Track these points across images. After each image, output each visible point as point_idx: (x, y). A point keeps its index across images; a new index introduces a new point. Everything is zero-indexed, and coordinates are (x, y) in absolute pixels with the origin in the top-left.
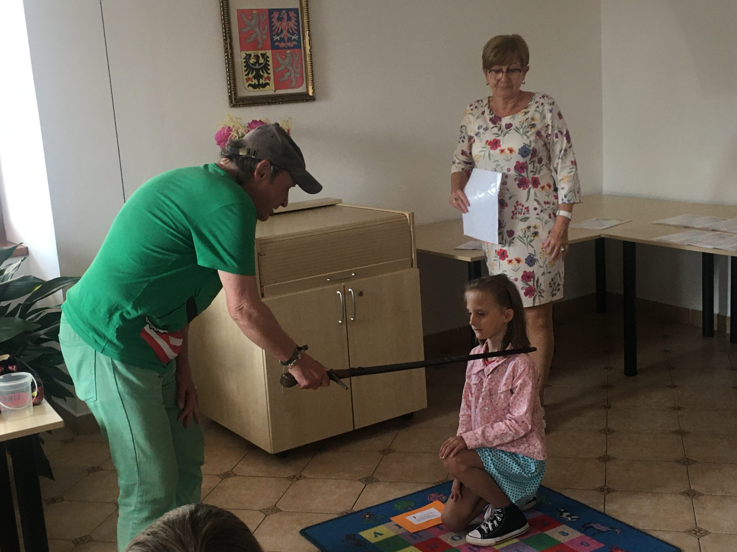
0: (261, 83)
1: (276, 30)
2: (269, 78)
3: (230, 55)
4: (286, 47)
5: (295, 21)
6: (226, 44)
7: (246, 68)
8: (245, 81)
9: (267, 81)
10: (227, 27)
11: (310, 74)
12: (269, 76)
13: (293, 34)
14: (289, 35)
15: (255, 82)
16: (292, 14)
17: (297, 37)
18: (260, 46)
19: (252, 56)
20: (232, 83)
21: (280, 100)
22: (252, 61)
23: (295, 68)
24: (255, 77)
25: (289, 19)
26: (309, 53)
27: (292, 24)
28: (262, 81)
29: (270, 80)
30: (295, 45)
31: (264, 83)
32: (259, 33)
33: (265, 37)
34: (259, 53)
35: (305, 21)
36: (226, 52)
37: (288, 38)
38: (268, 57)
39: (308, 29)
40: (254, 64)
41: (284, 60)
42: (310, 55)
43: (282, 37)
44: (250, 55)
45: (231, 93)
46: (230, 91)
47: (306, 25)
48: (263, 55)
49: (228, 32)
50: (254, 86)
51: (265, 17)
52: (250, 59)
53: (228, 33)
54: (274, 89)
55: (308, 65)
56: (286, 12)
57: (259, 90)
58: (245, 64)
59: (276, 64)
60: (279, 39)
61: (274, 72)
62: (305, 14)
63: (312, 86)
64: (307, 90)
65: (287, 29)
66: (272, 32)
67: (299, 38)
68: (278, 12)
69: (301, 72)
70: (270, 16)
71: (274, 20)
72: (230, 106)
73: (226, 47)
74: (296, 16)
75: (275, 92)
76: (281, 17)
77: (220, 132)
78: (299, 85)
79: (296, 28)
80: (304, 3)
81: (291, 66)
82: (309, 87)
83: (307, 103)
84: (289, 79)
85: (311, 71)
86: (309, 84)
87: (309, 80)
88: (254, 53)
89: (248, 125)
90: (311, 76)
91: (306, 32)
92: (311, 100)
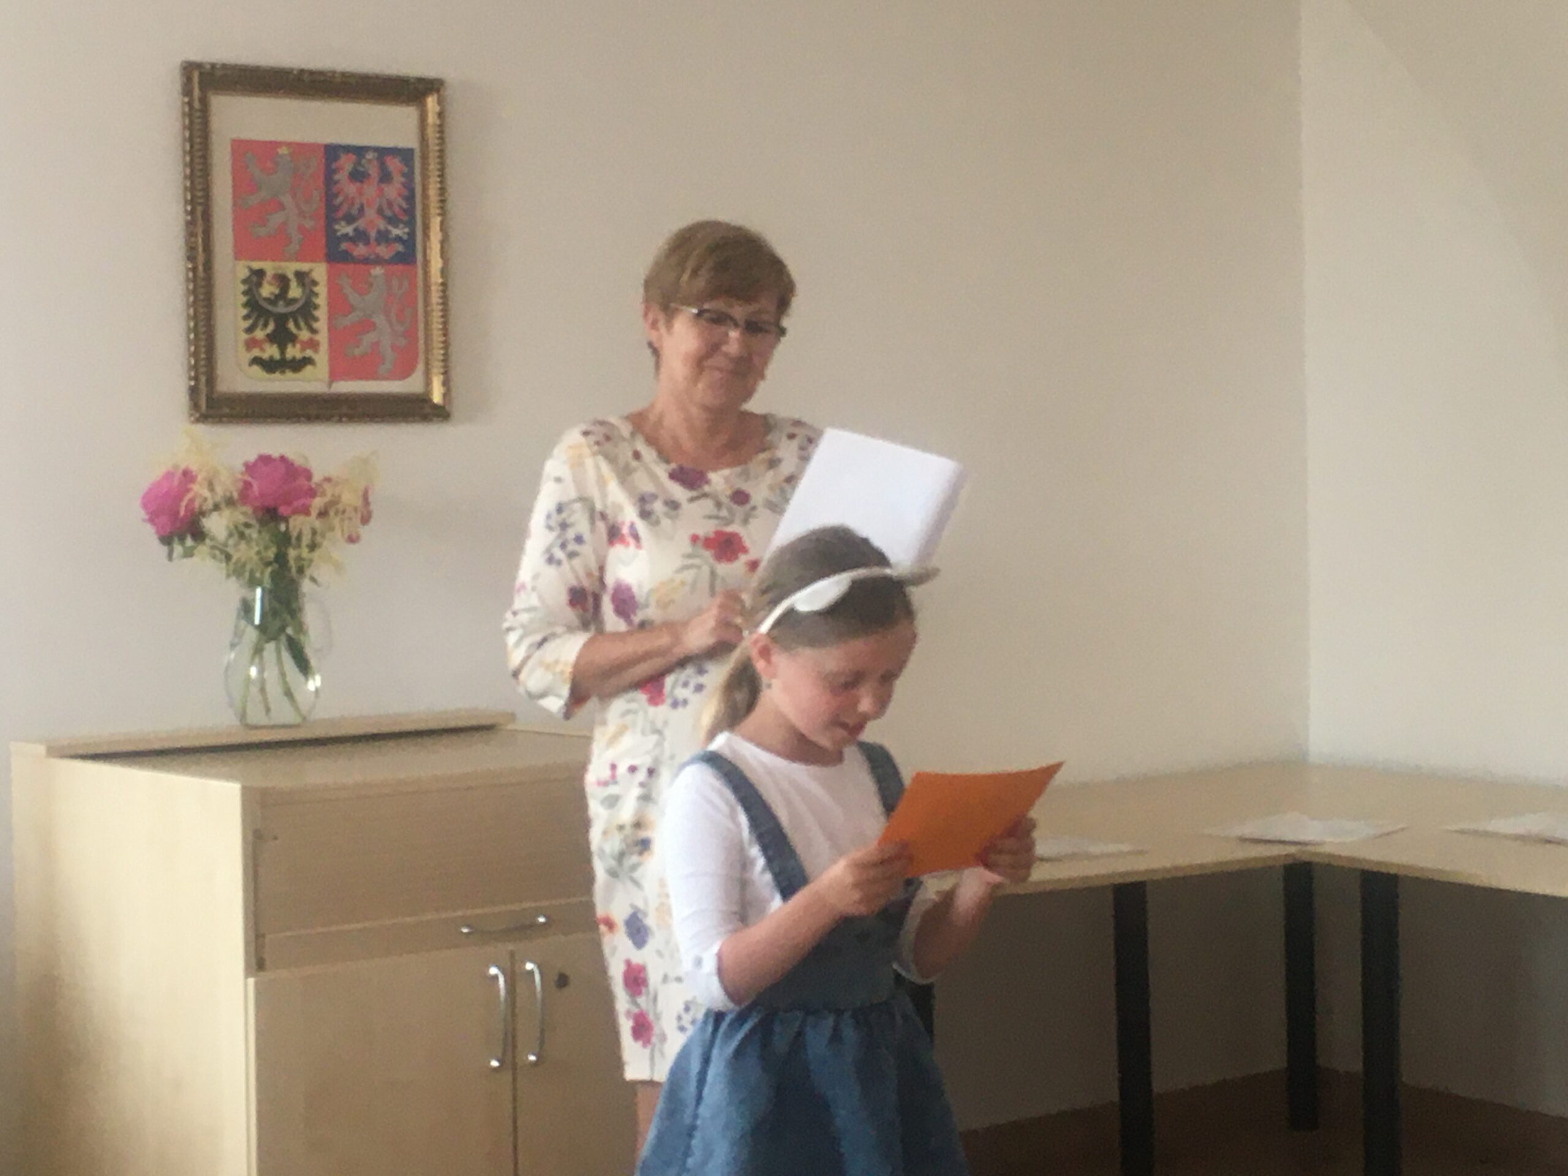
0: (289, 357)
1: (345, 208)
2: (313, 345)
3: (201, 268)
4: (372, 257)
5: (402, 183)
6: (193, 234)
7: (245, 312)
8: (241, 348)
9: (309, 353)
10: (198, 186)
11: (438, 340)
12: (317, 337)
13: (393, 221)
14: (382, 224)
15: (272, 351)
16: (394, 165)
17: (407, 230)
18: (294, 247)
19: (268, 277)
20: (202, 350)
21: (344, 410)
22: (267, 290)
23: (395, 322)
24: (271, 338)
25: (386, 177)
26: (440, 281)
27: (393, 191)
28: (291, 352)
29: (316, 351)
30: (399, 252)
31: (297, 358)
32: (295, 211)
33: (309, 224)
34: (291, 268)
35: (434, 186)
36: (191, 259)
37: (379, 232)
38: (315, 283)
39: (438, 211)
40: (273, 301)
41: (362, 293)
42: (442, 284)
43: (362, 229)
44: (260, 274)
45: (196, 378)
46: (196, 373)
47: (434, 198)
48: (302, 277)
49: (200, 201)
50: (270, 366)
51: (316, 164)
52: (259, 284)
53: (200, 204)
54: (327, 379)
55: (434, 313)
56: (378, 159)
57: (282, 376)
58: (244, 299)
59: (338, 305)
60: (352, 233)
61: (331, 329)
62: (433, 166)
63: (441, 377)
64: (429, 386)
65: (378, 205)
66: (331, 213)
67: (412, 234)
68: (353, 157)
69: (410, 334)
70: (328, 165)
71: (342, 177)
72: (192, 419)
73: (193, 245)
74: (406, 170)
75: (330, 385)
76: (362, 169)
77: (157, 485)
78: (404, 370)
79: (405, 206)
80: (432, 133)
81: (382, 315)
82: (432, 378)
83: (423, 424)
84: (375, 353)
85: (441, 332)
86: (434, 370)
87: (434, 357)
88: (275, 267)
89: (244, 470)
90: (442, 348)
91: (432, 219)
92: (437, 416)
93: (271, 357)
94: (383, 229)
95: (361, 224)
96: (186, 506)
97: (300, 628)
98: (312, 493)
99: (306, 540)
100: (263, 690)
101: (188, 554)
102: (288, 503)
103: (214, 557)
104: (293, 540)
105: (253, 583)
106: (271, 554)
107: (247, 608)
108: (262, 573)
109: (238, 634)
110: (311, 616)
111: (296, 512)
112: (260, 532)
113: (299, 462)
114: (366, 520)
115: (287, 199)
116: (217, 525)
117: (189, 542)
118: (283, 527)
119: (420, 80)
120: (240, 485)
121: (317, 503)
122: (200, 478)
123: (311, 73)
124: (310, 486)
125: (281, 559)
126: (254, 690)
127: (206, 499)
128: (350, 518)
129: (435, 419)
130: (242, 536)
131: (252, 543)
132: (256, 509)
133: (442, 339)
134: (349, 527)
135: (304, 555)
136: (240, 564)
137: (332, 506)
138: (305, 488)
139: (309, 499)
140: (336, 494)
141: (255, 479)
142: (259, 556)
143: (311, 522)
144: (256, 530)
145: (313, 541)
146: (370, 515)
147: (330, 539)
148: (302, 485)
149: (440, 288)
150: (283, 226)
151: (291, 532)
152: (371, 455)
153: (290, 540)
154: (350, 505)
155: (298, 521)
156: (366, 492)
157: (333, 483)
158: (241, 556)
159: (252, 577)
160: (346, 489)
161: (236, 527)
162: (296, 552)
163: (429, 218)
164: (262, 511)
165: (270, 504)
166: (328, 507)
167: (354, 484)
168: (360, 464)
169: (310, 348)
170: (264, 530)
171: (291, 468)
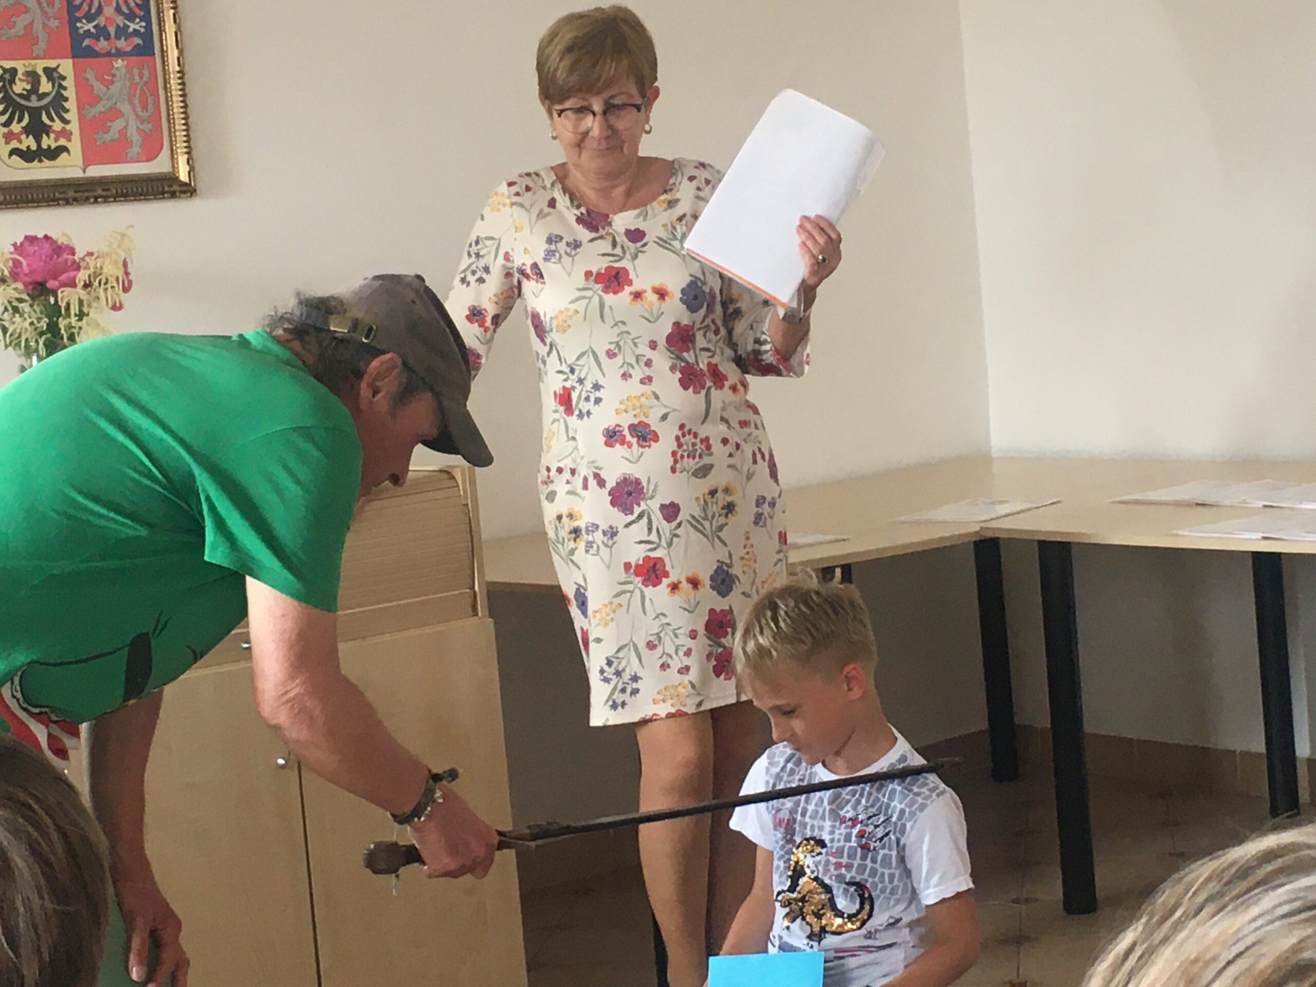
0: (44, 146)
1: (85, 7)
2: (67, 135)
4: (113, 51)
9: (62, 142)
11: (178, 123)
12: (68, 127)
13: (131, 17)
14: (120, 20)
15: (29, 142)
17: (144, 24)
18: (42, 45)
19: (20, 75)
21: (99, 192)
22: (20, 87)
23: (139, 109)
24: (27, 130)
26: (178, 69)
28: (46, 142)
29: (69, 140)
30: (138, 45)
31: (53, 147)
32: (38, 12)
34: (39, 66)
37: (118, 27)
38: (64, 78)
39: (171, 5)
40: (27, 97)
41: (108, 84)
42: (179, 72)
43: (102, 25)
44: (13, 71)
48: (50, 73)
50: (27, 156)
52: (12, 81)
54: (81, 164)
55: (175, 99)
57: (40, 165)
59: (86, 96)
60: (93, 30)
61: (81, 117)
63: (186, 156)
64: (173, 166)
65: (114, 5)
66: (73, 12)
67: (149, 27)
69: (154, 119)
75: (84, 172)
78: (150, 154)
81: (126, 102)
82: (177, 159)
83: (173, 200)
84: (123, 141)
85: (183, 116)
86: (179, 150)
87: (178, 139)
88: (24, 65)
89: (12, 249)
90: (184, 130)
91: (165, 12)
92: (184, 192)
93: (28, 147)
94: (122, 25)
95: (101, 21)
98: (78, 268)
99: (74, 309)
102: (55, 279)
104: (63, 312)
105: (29, 351)
106: (43, 325)
108: (37, 341)
111: (65, 285)
112: (31, 306)
113: (61, 240)
114: (126, 290)
118: (52, 300)
120: (11, 263)
121: (82, 276)
124: (75, 261)
128: (113, 287)
129: (182, 195)
130: (16, 310)
131: (26, 316)
132: (25, 285)
133: (183, 122)
134: (112, 296)
135: (73, 324)
136: (17, 335)
137: (95, 277)
138: (69, 264)
139: (75, 273)
140: (98, 266)
141: (24, 257)
142: (33, 327)
143: (78, 293)
144: (28, 304)
145: (81, 311)
146: (130, 282)
147: (96, 308)
148: (67, 260)
149: (178, 75)
150: (29, 26)
151: (60, 303)
152: (128, 228)
153: (60, 311)
154: (111, 276)
155: (65, 293)
156: (125, 264)
157: (96, 255)
158: (15, 330)
159: (27, 346)
160: (107, 261)
161: (10, 302)
162: (66, 321)
163: (163, 12)
164: (31, 287)
165: (39, 279)
166: (92, 280)
167: (114, 258)
168: (118, 236)
169: (64, 137)
170: (36, 303)
171: (55, 246)
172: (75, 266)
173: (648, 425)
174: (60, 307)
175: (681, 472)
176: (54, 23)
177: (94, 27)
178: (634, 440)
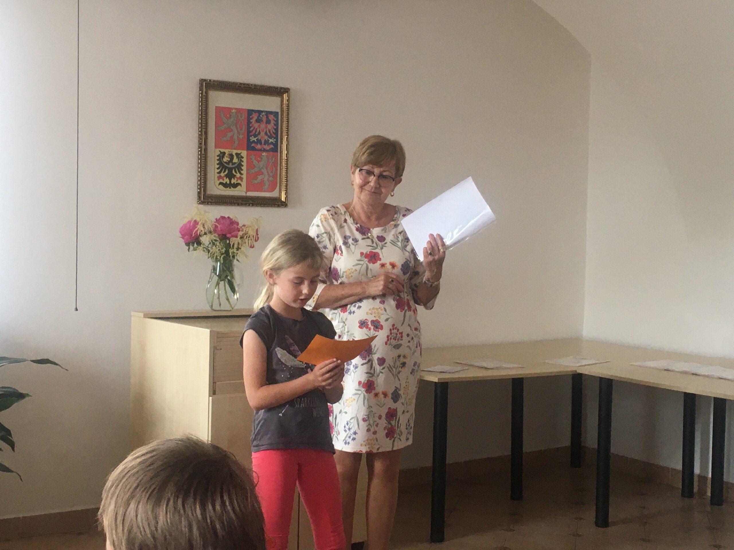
0: (232, 183)
1: (254, 131)
2: (241, 179)
3: (203, 151)
4: (262, 149)
5: (274, 124)
6: (201, 139)
7: (218, 166)
8: (216, 179)
9: (239, 181)
10: (204, 122)
11: (284, 179)
12: (242, 176)
13: (271, 137)
14: (266, 138)
15: (227, 180)
16: (271, 117)
17: (275, 140)
18: (236, 144)
19: (226, 155)
20: (203, 179)
21: (251, 202)
22: (226, 159)
23: (269, 172)
24: (227, 176)
25: (268, 122)
26: (286, 158)
27: (271, 126)
28: (233, 181)
29: (242, 181)
30: (272, 148)
31: (235, 183)
32: (236, 132)
34: (234, 152)
35: (285, 125)
36: (200, 147)
37: (265, 140)
38: (243, 158)
39: (286, 134)
40: (228, 163)
41: (259, 161)
42: (286, 159)
43: (259, 139)
44: (224, 153)
45: (200, 189)
46: (200, 187)
47: (285, 129)
48: (238, 155)
49: (204, 127)
50: (225, 185)
51: (245, 116)
52: (223, 157)
53: (204, 129)
54: (245, 191)
55: (283, 169)
56: (266, 115)
57: (230, 189)
58: (218, 162)
59: (250, 165)
60: (256, 141)
61: (247, 173)
62: (285, 119)
63: (285, 191)
64: (280, 195)
65: (265, 131)
66: (249, 133)
67: (277, 141)
68: (257, 114)
69: (275, 176)
70: (248, 117)
71: (253, 121)
72: (198, 203)
73: (201, 142)
74: (275, 119)
75: (246, 193)
76: (260, 118)
77: (185, 225)
78: (272, 189)
79: (274, 131)
80: (285, 107)
81: (265, 169)
82: (282, 192)
83: (278, 208)
84: (262, 182)
85: (286, 176)
86: (282, 189)
87: (283, 185)
88: (229, 151)
89: (215, 221)
90: (286, 182)
91: (284, 137)
92: (283, 205)
93: (226, 182)
94: (267, 139)
95: (259, 137)
96: (195, 233)
97: (233, 277)
98: (239, 231)
99: (236, 246)
100: (219, 298)
101: (195, 250)
102: (230, 233)
103: (204, 251)
104: (231, 247)
105: (217, 260)
106: (223, 251)
107: (215, 269)
108: (220, 257)
109: (211, 278)
110: (236, 273)
111: (233, 236)
112: (220, 243)
113: (234, 219)
114: (256, 241)
115: (234, 128)
116: (205, 240)
117: (195, 245)
118: (228, 242)
119: (281, 88)
120: (214, 226)
121: (240, 233)
122: (200, 223)
123: (244, 84)
124: (238, 227)
125: (227, 253)
126: (216, 297)
127: (202, 231)
128: (251, 239)
129: (282, 206)
130: (214, 244)
131: (217, 247)
132: (219, 235)
133: (285, 178)
134: (251, 242)
135: (235, 252)
136: (213, 254)
137: (245, 235)
138: (236, 228)
139: (238, 232)
140: (247, 231)
141: (219, 225)
142: (219, 251)
143: (238, 240)
144: (219, 242)
145: (238, 247)
146: (258, 238)
147: (244, 246)
148: (235, 227)
149: (286, 161)
150: (232, 137)
151: (231, 243)
152: (259, 217)
153: (230, 246)
154: (251, 235)
155: (233, 240)
156: (257, 230)
157: (246, 227)
158: (213, 251)
159: (216, 258)
160: (250, 229)
161: (212, 241)
162: (232, 251)
163: (283, 136)
164: (221, 236)
165: (224, 233)
166: (244, 235)
167: (253, 227)
168: (256, 220)
169: (240, 180)
170: (222, 242)
171: (231, 221)
172: (238, 230)
173: (379, 322)
174: (230, 245)
175: (389, 345)
176: (241, 137)
177: (257, 140)
178: (372, 327)
